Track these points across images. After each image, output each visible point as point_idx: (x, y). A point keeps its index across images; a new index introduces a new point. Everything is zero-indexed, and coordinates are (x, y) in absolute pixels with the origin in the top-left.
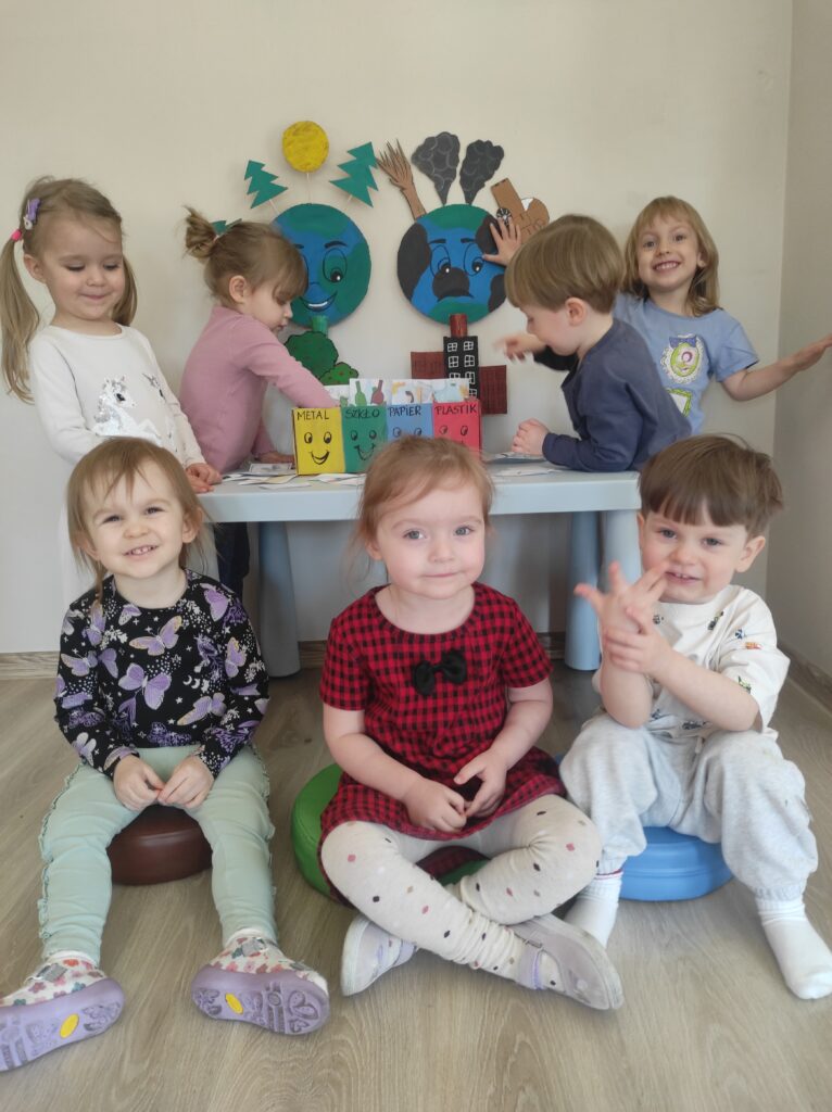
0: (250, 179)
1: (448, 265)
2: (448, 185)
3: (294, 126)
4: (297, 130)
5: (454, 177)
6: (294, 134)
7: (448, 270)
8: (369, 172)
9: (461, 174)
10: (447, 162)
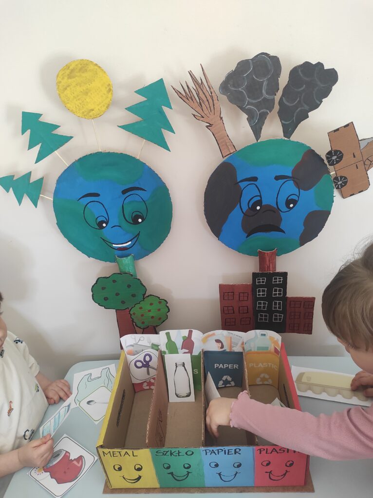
0: (28, 132)
1: (259, 203)
2: (263, 118)
3: (68, 67)
4: (72, 71)
5: (271, 108)
6: (70, 77)
7: (258, 208)
8: (162, 113)
9: (281, 102)
10: (264, 92)
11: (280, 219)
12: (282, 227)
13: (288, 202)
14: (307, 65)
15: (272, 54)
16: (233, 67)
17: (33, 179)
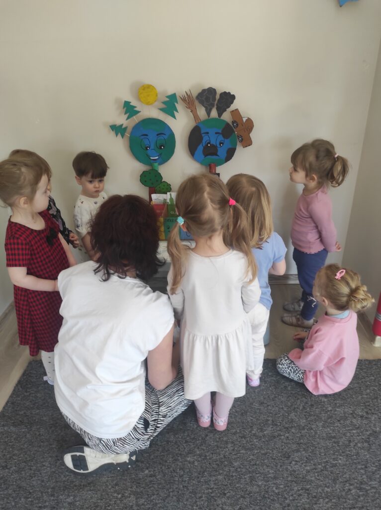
1: (209, 143)
2: (211, 110)
3: (143, 86)
4: (144, 88)
5: (213, 106)
7: (209, 145)
8: (174, 105)
9: (217, 105)
10: (211, 100)
11: (217, 150)
12: (218, 154)
13: (220, 144)
14: (225, 92)
15: (213, 87)
16: (200, 91)
17: (123, 127)
